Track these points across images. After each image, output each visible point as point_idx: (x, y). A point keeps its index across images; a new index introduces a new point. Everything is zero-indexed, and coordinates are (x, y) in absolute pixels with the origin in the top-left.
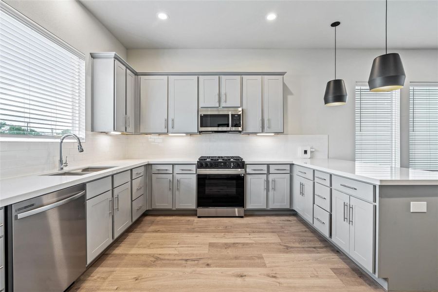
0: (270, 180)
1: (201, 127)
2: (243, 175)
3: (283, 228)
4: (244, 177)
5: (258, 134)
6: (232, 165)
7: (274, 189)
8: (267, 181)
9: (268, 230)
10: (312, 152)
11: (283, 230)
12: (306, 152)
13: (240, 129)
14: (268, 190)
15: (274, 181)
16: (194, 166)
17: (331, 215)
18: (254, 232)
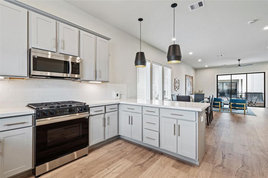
0: (106, 117)
1: (34, 70)
2: (87, 118)
3: (123, 152)
4: (88, 118)
5: (90, 82)
6: (78, 110)
7: (108, 124)
8: (104, 119)
9: (116, 158)
10: (120, 95)
11: (124, 153)
12: (117, 95)
13: (76, 76)
14: (105, 126)
15: (108, 118)
16: (31, 117)
17: (159, 133)
18: (109, 165)
